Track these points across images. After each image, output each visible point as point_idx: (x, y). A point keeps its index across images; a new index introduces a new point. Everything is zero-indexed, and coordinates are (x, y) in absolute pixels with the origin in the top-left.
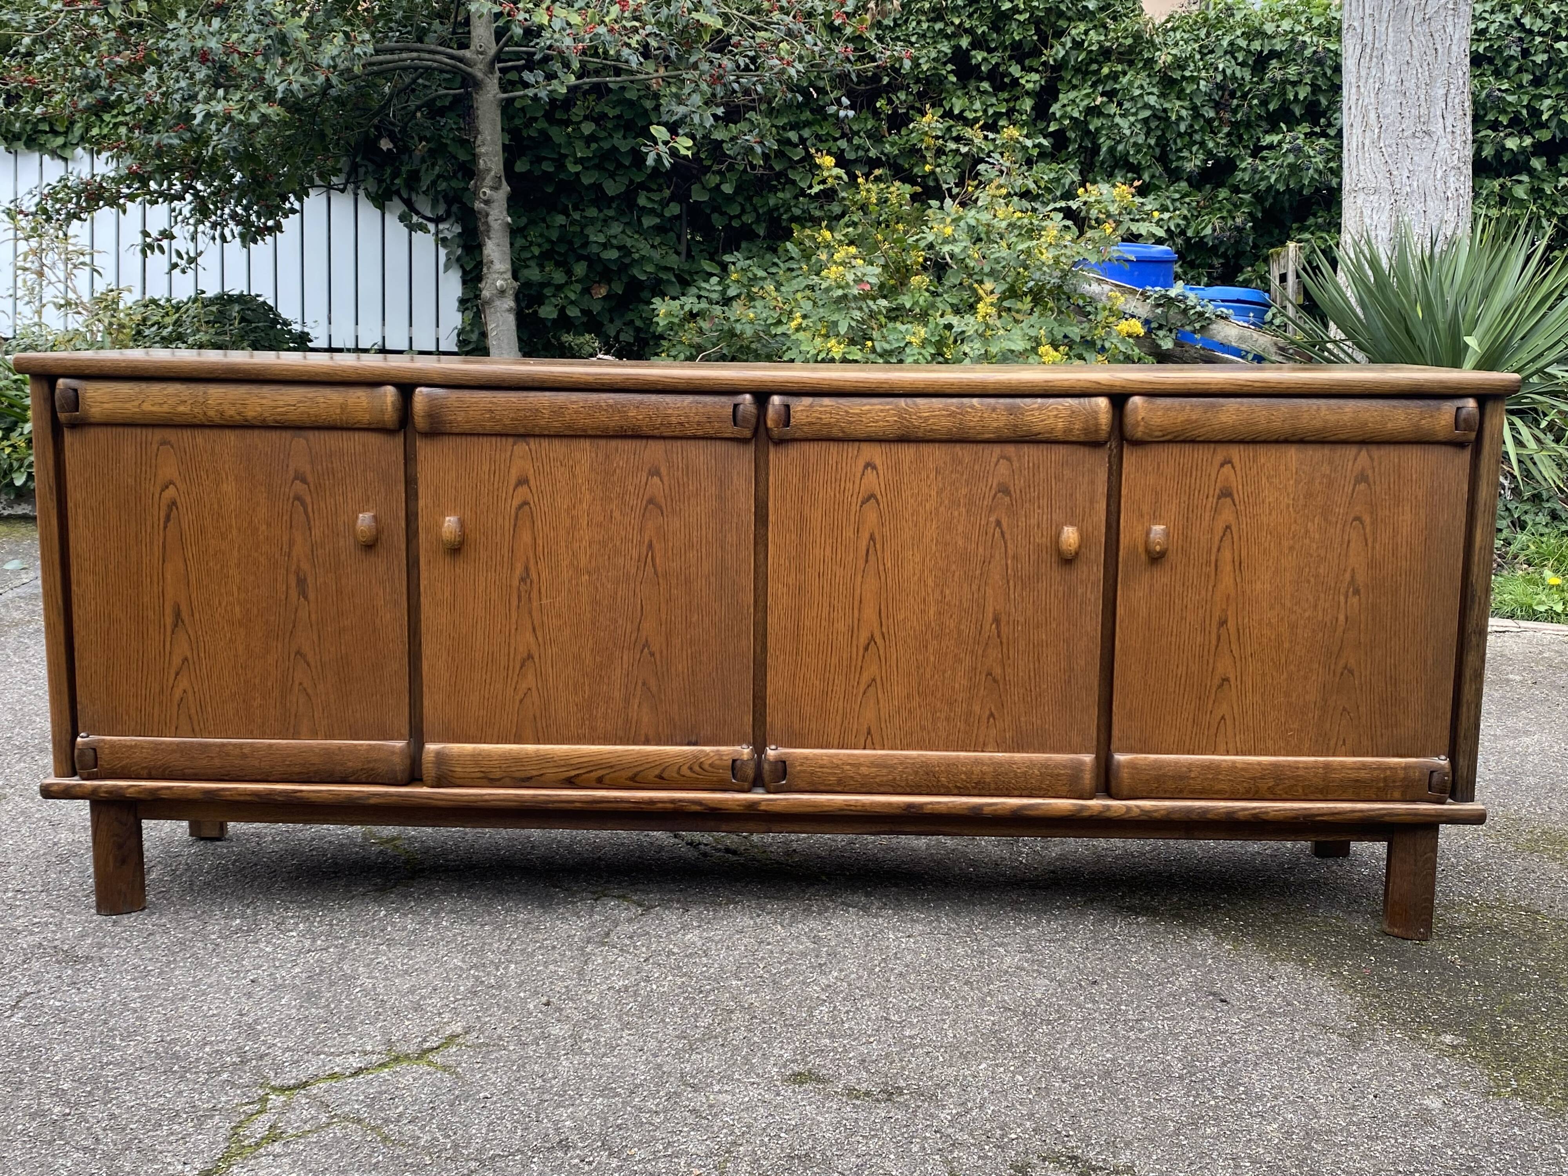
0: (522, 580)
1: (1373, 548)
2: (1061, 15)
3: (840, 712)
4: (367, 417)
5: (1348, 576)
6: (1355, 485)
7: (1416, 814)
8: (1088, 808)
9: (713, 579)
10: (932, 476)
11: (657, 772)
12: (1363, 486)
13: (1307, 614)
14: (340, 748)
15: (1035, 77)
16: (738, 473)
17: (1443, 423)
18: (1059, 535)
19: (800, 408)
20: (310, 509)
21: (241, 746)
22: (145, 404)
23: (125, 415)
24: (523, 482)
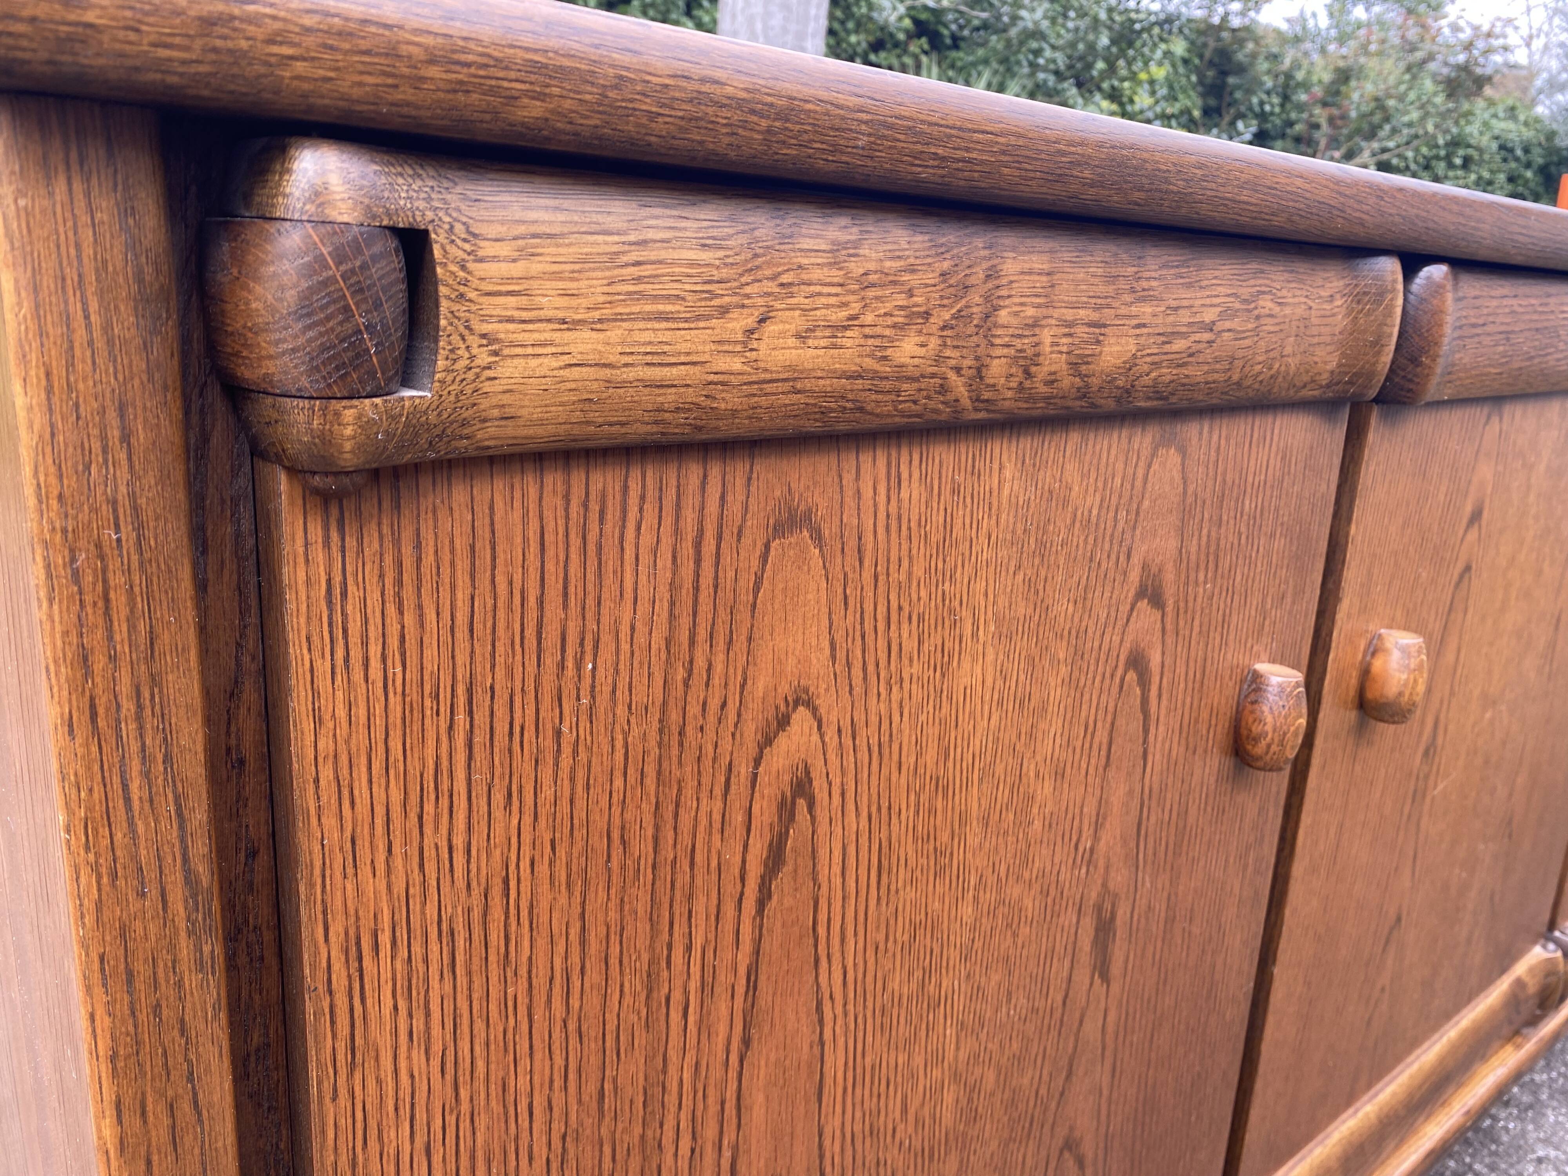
0: (1426, 752)
20: (1154, 690)
22: (771, 328)
23: (670, 397)
24: (1476, 516)
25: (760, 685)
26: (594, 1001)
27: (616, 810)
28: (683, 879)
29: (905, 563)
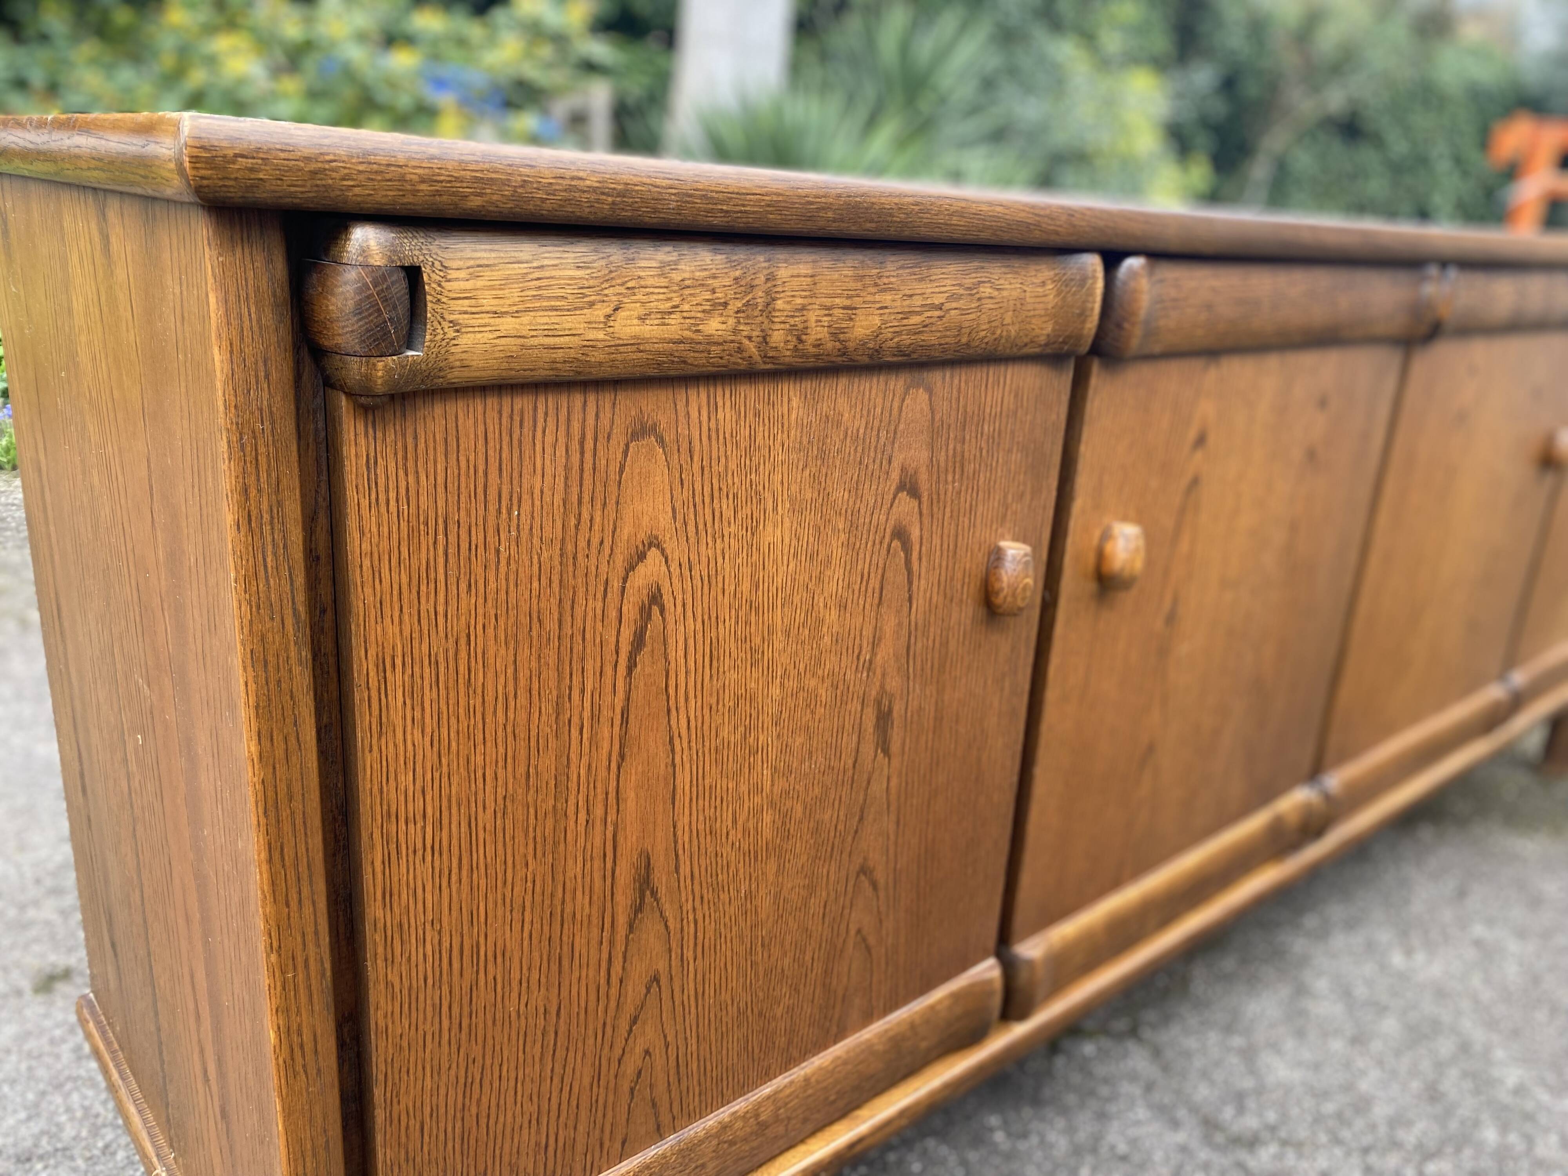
22: (621, 314)
23: (559, 355)
24: (1201, 441)
25: (626, 531)
26: (522, 716)
27: (535, 601)
28: (578, 648)
29: (723, 460)
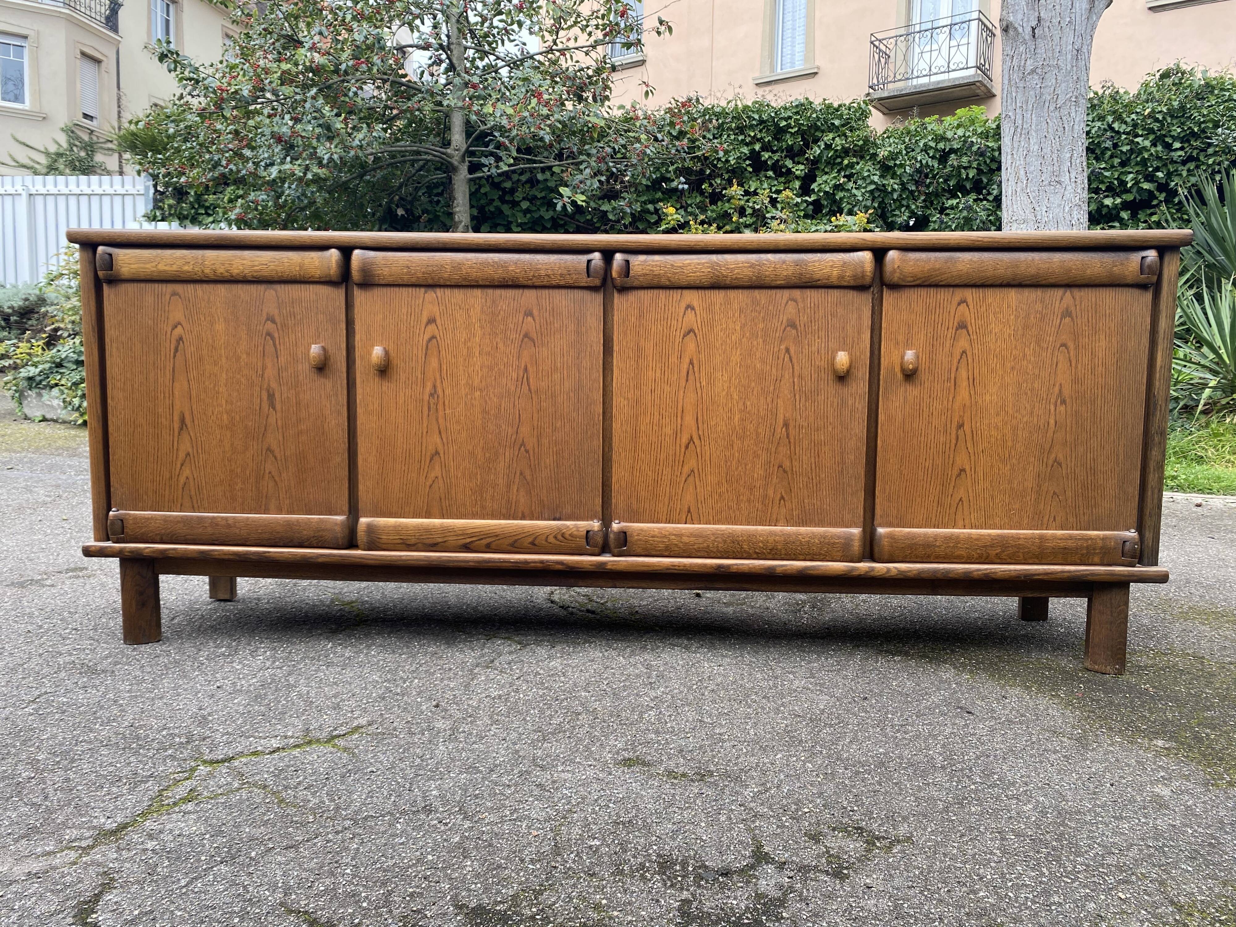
0: (431, 395)
1: (1076, 367)
2: (817, 129)
3: (667, 495)
4: (319, 272)
5: (1057, 389)
6: (1061, 319)
7: (1112, 574)
8: (857, 569)
9: (572, 395)
10: (737, 315)
11: (530, 540)
12: (1068, 320)
13: (1025, 419)
14: (298, 521)
15: (802, 167)
16: (591, 314)
17: (1131, 269)
18: (834, 358)
19: (637, 263)
20: (277, 342)
21: (226, 519)
23: (146, 273)
24: (432, 321)
